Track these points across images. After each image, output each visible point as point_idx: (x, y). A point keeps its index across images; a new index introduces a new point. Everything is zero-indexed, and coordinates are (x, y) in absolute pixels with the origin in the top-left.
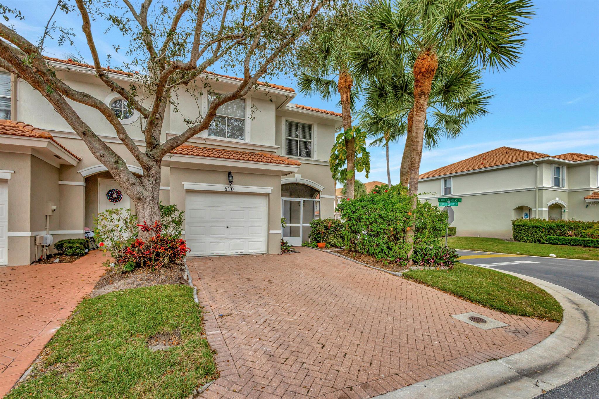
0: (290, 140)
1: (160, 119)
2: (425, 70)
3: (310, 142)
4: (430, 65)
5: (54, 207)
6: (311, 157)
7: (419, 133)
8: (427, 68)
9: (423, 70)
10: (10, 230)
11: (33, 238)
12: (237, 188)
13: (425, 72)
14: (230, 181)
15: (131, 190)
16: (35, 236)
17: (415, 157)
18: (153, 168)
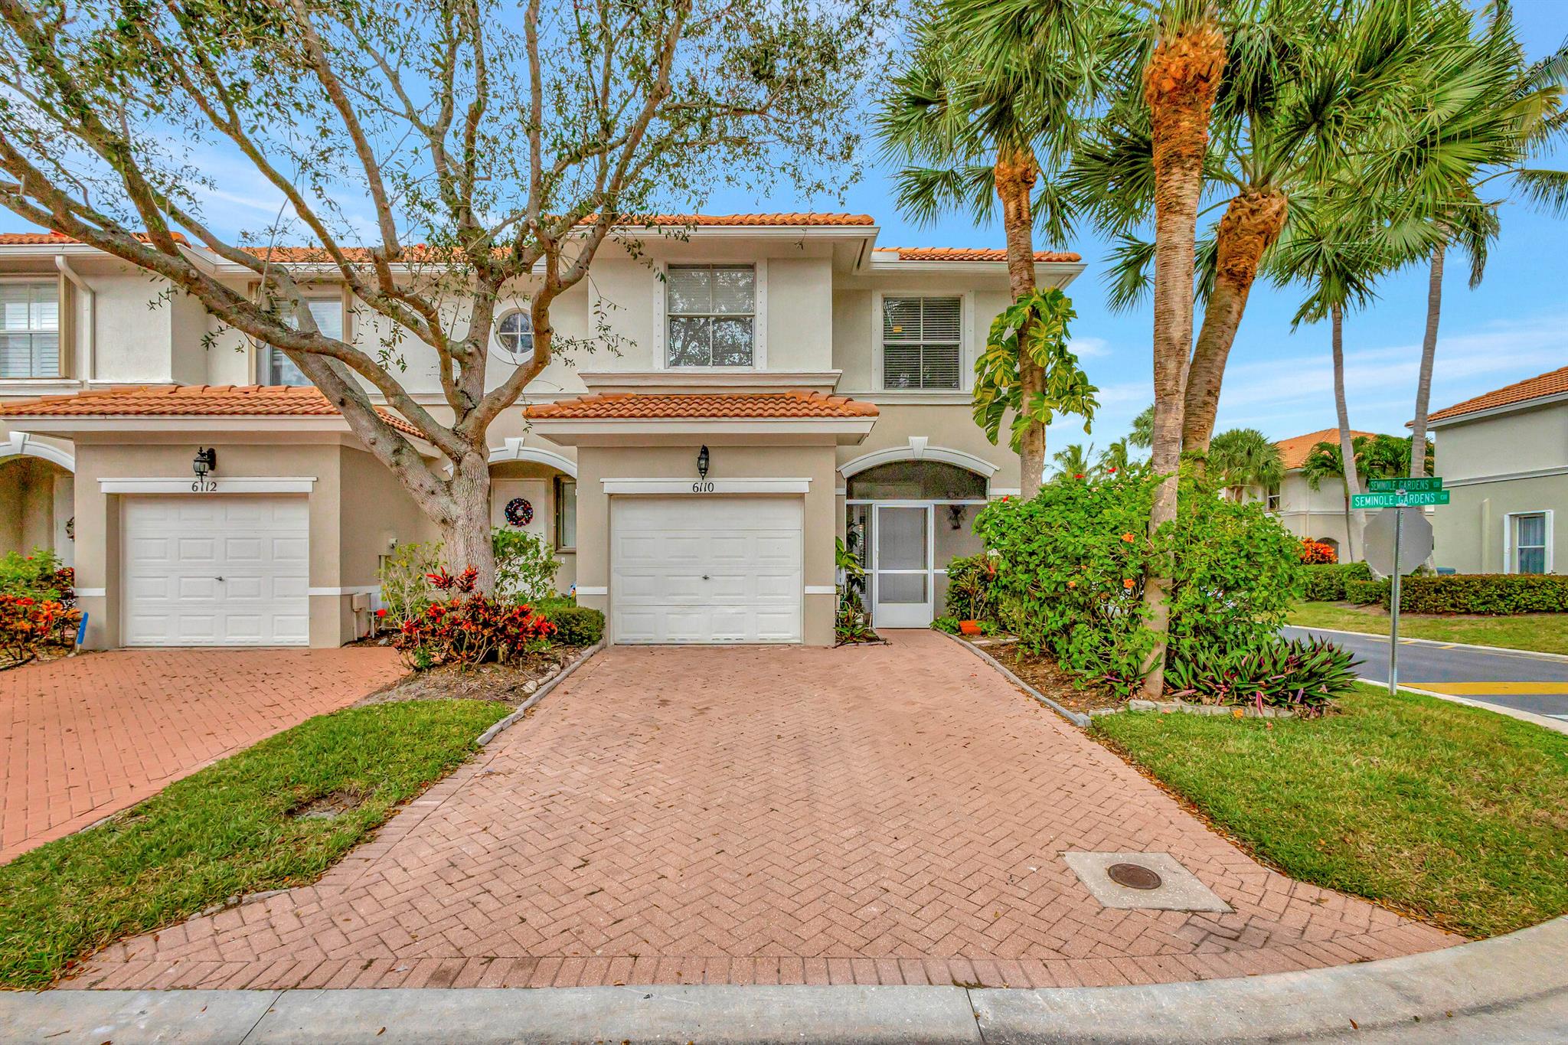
0: (895, 347)
1: (477, 354)
2: (1174, 85)
3: (957, 346)
4: (1186, 66)
5: (393, 541)
6: (958, 387)
7: (1170, 284)
8: (1179, 75)
9: (1168, 85)
10: (313, 583)
11: (348, 600)
12: (722, 484)
13: (1175, 88)
14: (700, 469)
15: (429, 505)
16: (351, 596)
17: (1162, 360)
18: (467, 458)
